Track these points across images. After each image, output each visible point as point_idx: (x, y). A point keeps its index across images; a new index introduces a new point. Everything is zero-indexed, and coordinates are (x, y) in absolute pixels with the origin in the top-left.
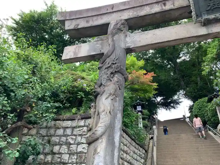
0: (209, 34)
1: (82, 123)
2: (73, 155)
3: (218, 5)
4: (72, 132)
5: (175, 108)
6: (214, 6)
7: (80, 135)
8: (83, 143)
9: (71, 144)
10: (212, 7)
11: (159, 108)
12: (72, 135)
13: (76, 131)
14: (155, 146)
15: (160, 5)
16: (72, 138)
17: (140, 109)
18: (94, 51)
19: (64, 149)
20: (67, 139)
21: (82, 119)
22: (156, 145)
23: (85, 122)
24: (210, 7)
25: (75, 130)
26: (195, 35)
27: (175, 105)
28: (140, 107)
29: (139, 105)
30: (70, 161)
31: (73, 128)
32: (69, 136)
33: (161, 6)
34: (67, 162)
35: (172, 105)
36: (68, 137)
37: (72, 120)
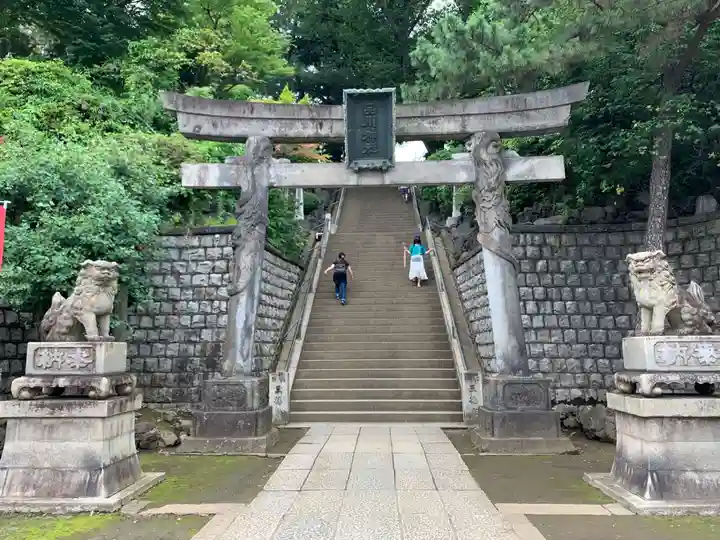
1: (195, 242)
2: (187, 289)
3: (375, 149)
4: (180, 256)
7: (193, 261)
8: (200, 273)
9: (181, 274)
12: (180, 260)
13: (187, 254)
14: (320, 257)
15: (315, 124)
16: (181, 265)
18: (228, 181)
19: (170, 280)
20: (172, 267)
21: (195, 234)
22: (323, 255)
23: (200, 241)
24: (366, 150)
25: (185, 252)
30: (183, 298)
31: (181, 249)
32: (174, 261)
33: (317, 128)
34: (178, 298)
36: (175, 264)
37: (178, 235)
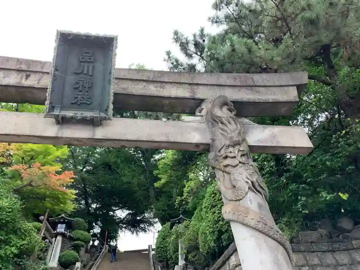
0: (57, 137)
3: (88, 100)
5: (145, 231)
6: (82, 99)
10: (79, 100)
11: (121, 229)
15: (20, 75)
17: (63, 230)
24: (76, 100)
26: (38, 134)
27: (147, 226)
28: (64, 226)
29: (62, 223)
33: (21, 79)
35: (142, 226)
